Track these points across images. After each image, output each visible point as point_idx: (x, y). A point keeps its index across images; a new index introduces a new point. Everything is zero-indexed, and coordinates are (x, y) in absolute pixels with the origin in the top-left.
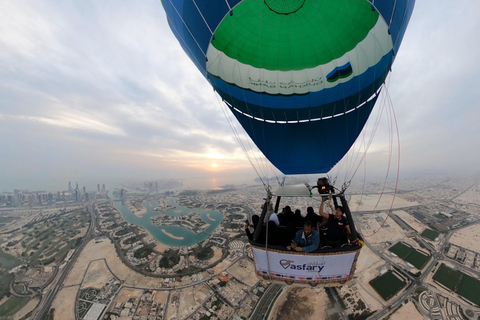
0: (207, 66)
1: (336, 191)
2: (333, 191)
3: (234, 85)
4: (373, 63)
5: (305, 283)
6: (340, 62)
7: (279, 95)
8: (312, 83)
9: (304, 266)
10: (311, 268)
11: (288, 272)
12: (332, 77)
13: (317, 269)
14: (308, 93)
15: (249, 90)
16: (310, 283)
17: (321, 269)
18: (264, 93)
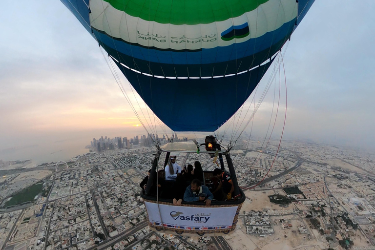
0: (91, 20)
1: (222, 149)
2: (220, 149)
3: (120, 39)
4: (271, 28)
5: (193, 232)
6: (237, 21)
7: (170, 50)
8: (205, 40)
9: (192, 217)
10: (198, 219)
11: (178, 223)
12: (227, 36)
13: (203, 220)
14: (201, 50)
15: (137, 44)
16: (198, 233)
17: (207, 220)
18: (153, 48)
